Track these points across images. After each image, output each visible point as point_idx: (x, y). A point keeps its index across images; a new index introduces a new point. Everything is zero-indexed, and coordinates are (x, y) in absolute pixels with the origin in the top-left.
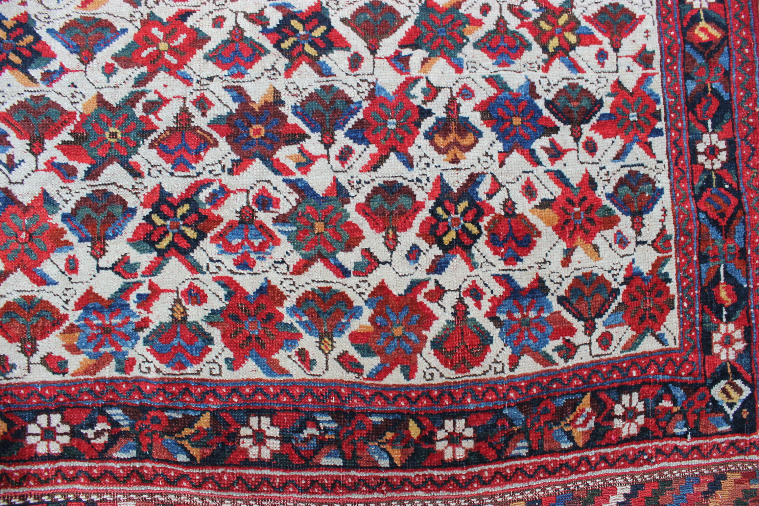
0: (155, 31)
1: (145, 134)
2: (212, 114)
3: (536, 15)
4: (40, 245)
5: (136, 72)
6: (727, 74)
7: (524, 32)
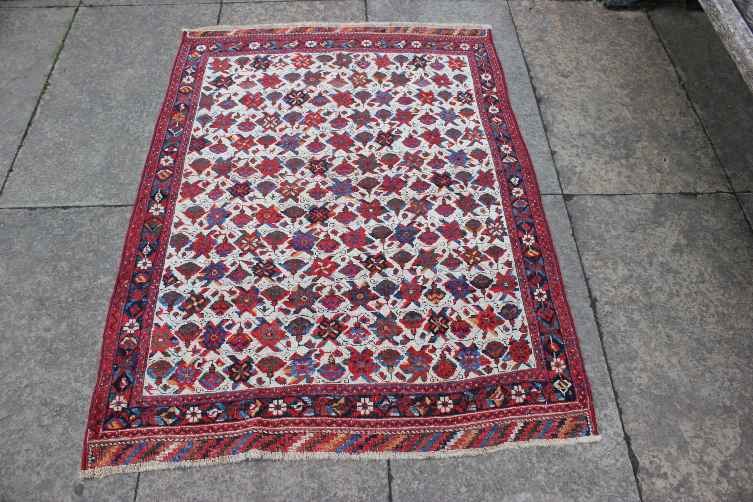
0: (319, 263)
1: (317, 298)
2: (342, 291)
3: (463, 252)
4: (276, 337)
5: (312, 277)
6: (543, 267)
7: (460, 258)
